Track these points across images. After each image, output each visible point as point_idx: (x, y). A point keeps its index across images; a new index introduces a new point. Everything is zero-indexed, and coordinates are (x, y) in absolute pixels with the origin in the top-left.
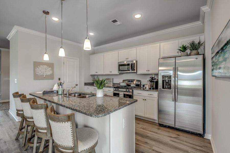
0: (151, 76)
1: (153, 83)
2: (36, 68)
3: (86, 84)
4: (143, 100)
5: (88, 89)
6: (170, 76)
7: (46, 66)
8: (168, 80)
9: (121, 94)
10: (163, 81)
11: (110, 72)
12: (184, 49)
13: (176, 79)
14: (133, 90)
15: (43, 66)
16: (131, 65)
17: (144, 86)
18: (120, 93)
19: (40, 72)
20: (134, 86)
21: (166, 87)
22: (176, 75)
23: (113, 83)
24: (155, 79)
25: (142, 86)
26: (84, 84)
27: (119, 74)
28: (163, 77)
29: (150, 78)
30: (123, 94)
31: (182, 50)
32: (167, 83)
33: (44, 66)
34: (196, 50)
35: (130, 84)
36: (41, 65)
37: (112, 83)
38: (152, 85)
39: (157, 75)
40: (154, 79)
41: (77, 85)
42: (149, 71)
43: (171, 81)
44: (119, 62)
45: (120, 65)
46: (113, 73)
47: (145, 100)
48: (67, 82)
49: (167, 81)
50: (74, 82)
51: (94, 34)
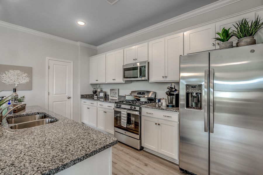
0: (169, 86)
1: (172, 96)
2: (2, 74)
3: (83, 97)
4: (156, 124)
5: (84, 103)
6: (200, 86)
7: (19, 72)
8: (196, 93)
9: (123, 114)
10: (187, 94)
11: (113, 80)
12: (226, 35)
13: (212, 90)
14: (140, 108)
15: (14, 71)
16: (141, 69)
17: (159, 101)
18: (122, 112)
19: (8, 80)
20: (146, 100)
21: (192, 106)
22: (211, 85)
23: (120, 95)
24: (176, 90)
25: (157, 101)
26: (80, 97)
27: (124, 82)
28: (188, 86)
29: (168, 88)
30: (126, 113)
31: (222, 38)
32: (195, 99)
33: (16, 71)
34: (250, 36)
35: (140, 97)
36: (11, 70)
37: (117, 96)
38: (171, 100)
39: (178, 83)
40: (174, 90)
41: (69, 98)
42: (167, 78)
43: (201, 93)
44: (124, 65)
45: (125, 70)
46: (117, 81)
47: (159, 124)
48: (54, 94)
49: (194, 94)
50: (66, 94)
51: (85, 23)
